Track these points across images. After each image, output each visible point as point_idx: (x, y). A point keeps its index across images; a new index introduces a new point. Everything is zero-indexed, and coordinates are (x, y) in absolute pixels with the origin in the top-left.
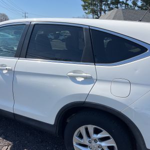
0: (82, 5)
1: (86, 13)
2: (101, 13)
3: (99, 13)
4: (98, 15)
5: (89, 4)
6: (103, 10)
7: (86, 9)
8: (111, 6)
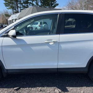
0: (4, 4)
1: (8, 9)
2: (18, 9)
3: (17, 9)
4: (16, 10)
5: (9, 3)
6: (19, 7)
7: (7, 6)
8: (24, 5)
